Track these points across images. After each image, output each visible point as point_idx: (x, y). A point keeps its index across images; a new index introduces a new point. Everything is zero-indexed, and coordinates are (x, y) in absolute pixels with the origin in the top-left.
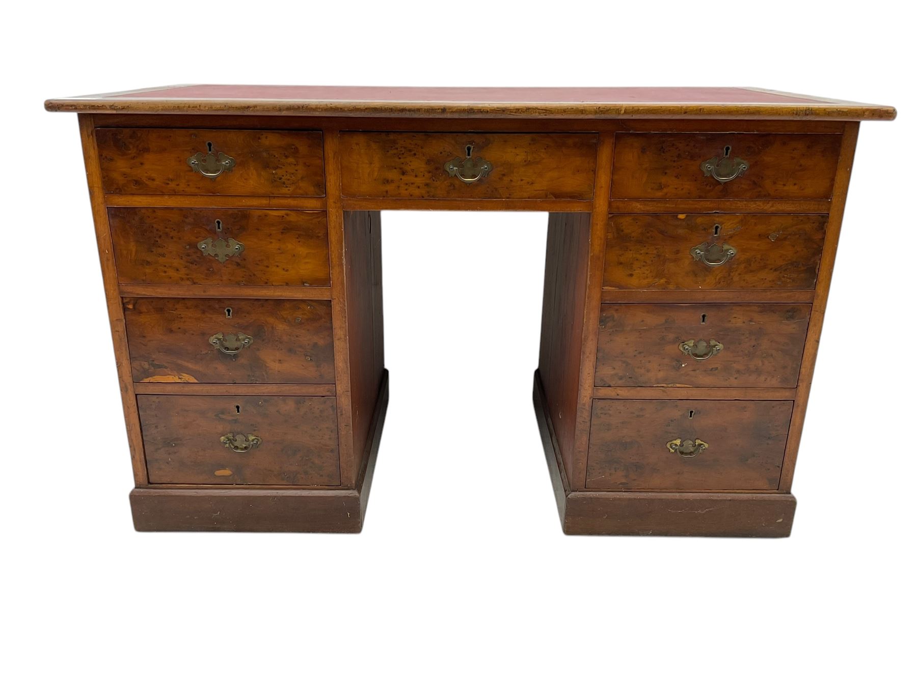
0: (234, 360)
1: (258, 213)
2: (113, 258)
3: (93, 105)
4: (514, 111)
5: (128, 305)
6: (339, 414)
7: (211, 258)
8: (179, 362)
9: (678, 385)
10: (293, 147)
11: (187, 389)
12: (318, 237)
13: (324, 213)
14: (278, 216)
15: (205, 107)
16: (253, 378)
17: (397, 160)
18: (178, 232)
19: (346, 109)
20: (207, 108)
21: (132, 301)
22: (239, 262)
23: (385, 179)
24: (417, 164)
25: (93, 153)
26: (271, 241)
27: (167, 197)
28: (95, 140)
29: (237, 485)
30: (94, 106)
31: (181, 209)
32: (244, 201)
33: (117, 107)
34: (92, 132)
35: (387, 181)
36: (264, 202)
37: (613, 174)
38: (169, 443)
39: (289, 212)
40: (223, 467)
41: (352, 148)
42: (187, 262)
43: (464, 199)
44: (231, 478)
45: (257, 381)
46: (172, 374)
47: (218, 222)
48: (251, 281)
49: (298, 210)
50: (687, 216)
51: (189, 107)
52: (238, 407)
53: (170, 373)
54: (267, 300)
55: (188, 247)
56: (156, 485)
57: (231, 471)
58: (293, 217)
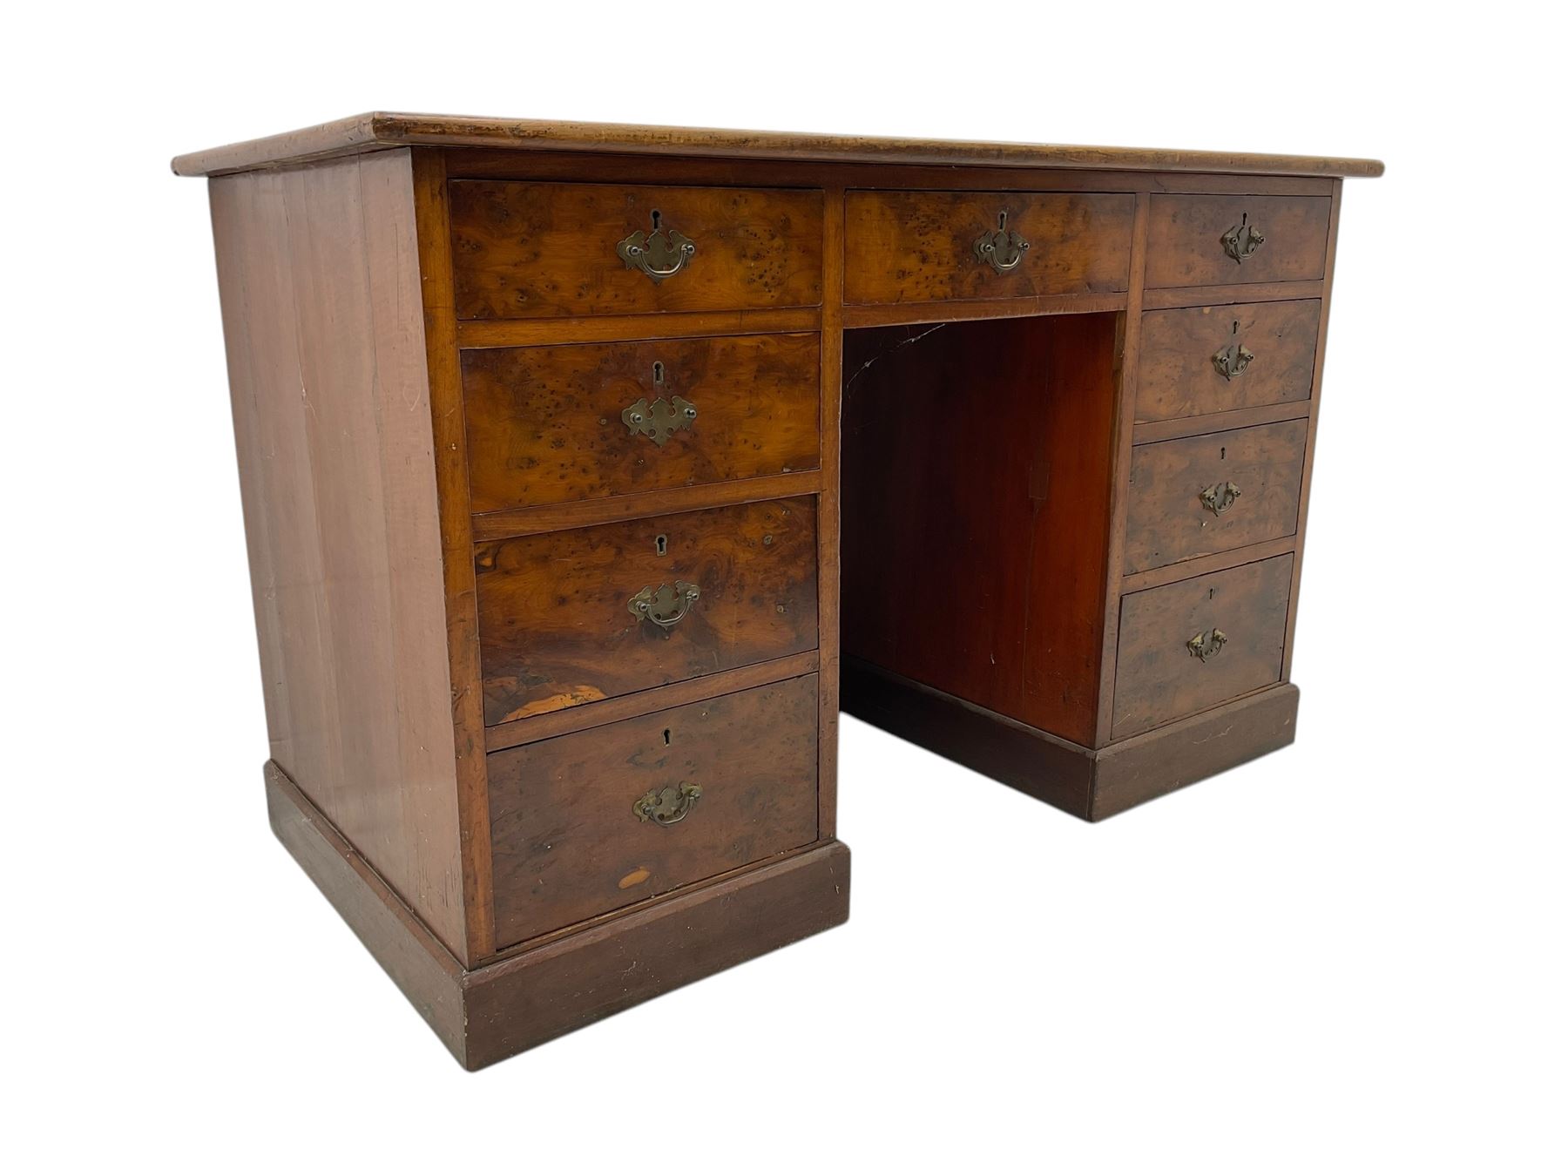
0: (667, 638)
1: (720, 344)
2: (465, 461)
3: (478, 125)
4: (1075, 155)
5: (483, 559)
6: (822, 703)
7: (643, 439)
8: (574, 663)
9: (1200, 555)
10: (783, 218)
11: (586, 716)
12: (806, 380)
13: (818, 334)
14: (752, 347)
15: (679, 138)
16: (697, 667)
17: (917, 236)
18: (590, 393)
19: (881, 148)
20: (682, 141)
21: (491, 551)
22: (688, 443)
23: (900, 271)
24: (941, 243)
25: (440, 235)
26: (738, 394)
27: (574, 322)
28: (446, 208)
29: (656, 896)
30: (480, 128)
31: (599, 346)
32: (701, 322)
33: (525, 131)
34: (441, 188)
35: (903, 274)
36: (732, 321)
37: (1147, 252)
38: (541, 845)
39: (764, 338)
40: (635, 868)
41: (861, 219)
42: (602, 452)
43: (992, 299)
44: (647, 883)
45: (702, 671)
46: (560, 691)
47: (657, 367)
48: (704, 475)
49: (781, 334)
50: (1211, 309)
51: (653, 137)
52: (667, 733)
53: (556, 690)
54: (721, 509)
55: (604, 421)
56: (511, 949)
57: (648, 871)
58: (772, 349)
